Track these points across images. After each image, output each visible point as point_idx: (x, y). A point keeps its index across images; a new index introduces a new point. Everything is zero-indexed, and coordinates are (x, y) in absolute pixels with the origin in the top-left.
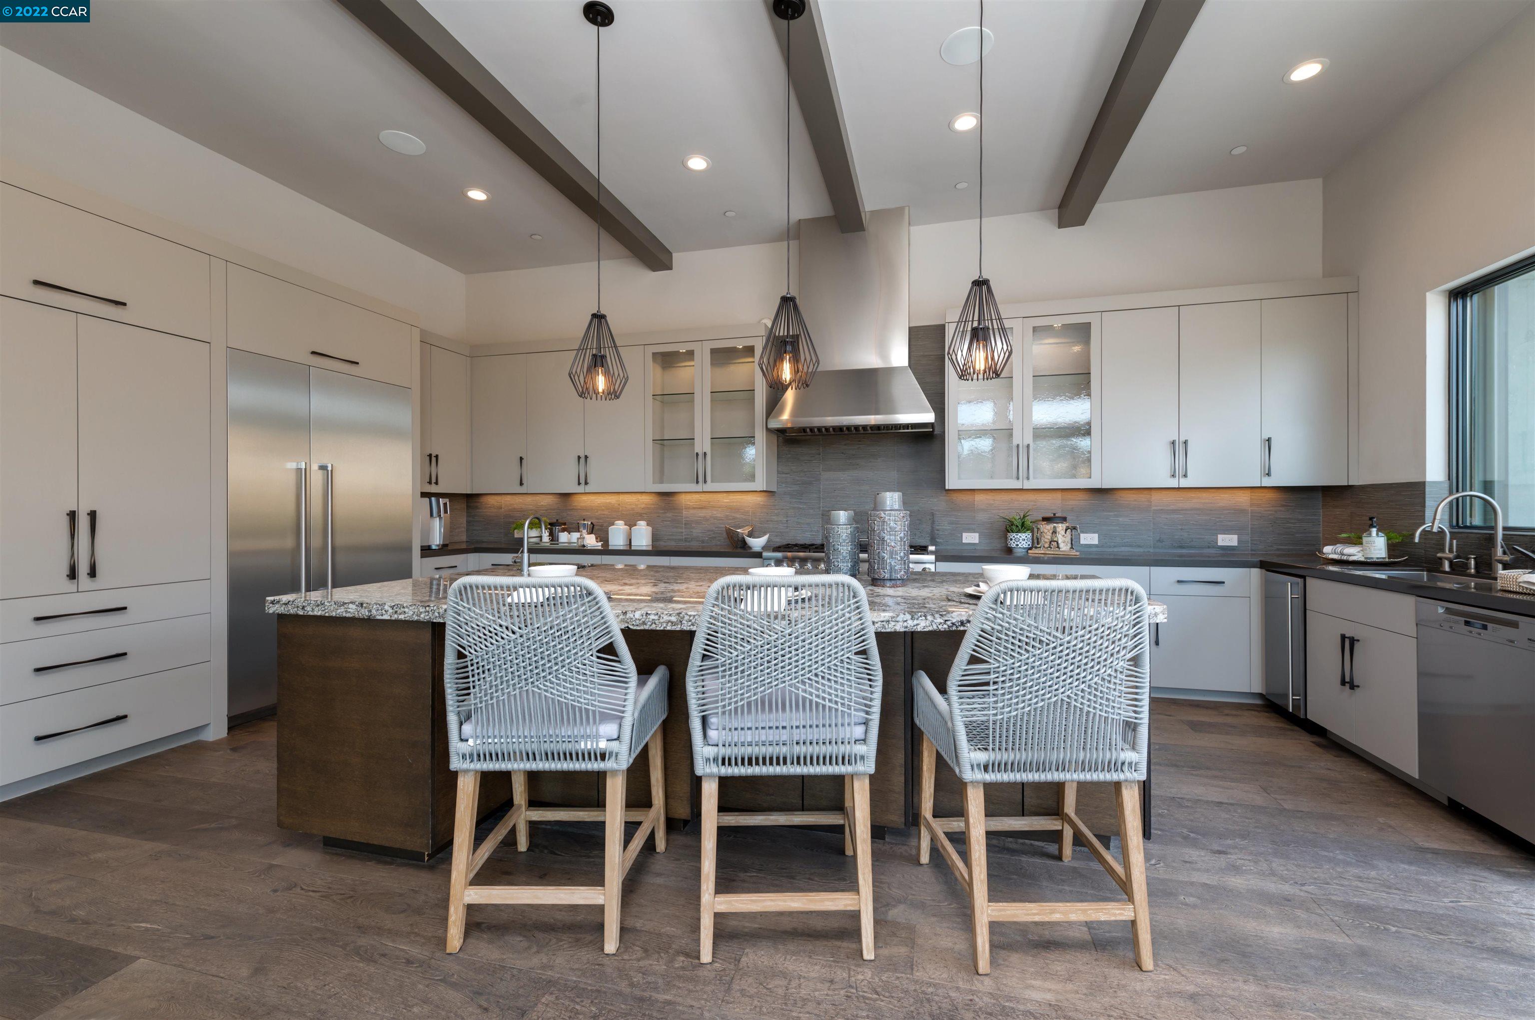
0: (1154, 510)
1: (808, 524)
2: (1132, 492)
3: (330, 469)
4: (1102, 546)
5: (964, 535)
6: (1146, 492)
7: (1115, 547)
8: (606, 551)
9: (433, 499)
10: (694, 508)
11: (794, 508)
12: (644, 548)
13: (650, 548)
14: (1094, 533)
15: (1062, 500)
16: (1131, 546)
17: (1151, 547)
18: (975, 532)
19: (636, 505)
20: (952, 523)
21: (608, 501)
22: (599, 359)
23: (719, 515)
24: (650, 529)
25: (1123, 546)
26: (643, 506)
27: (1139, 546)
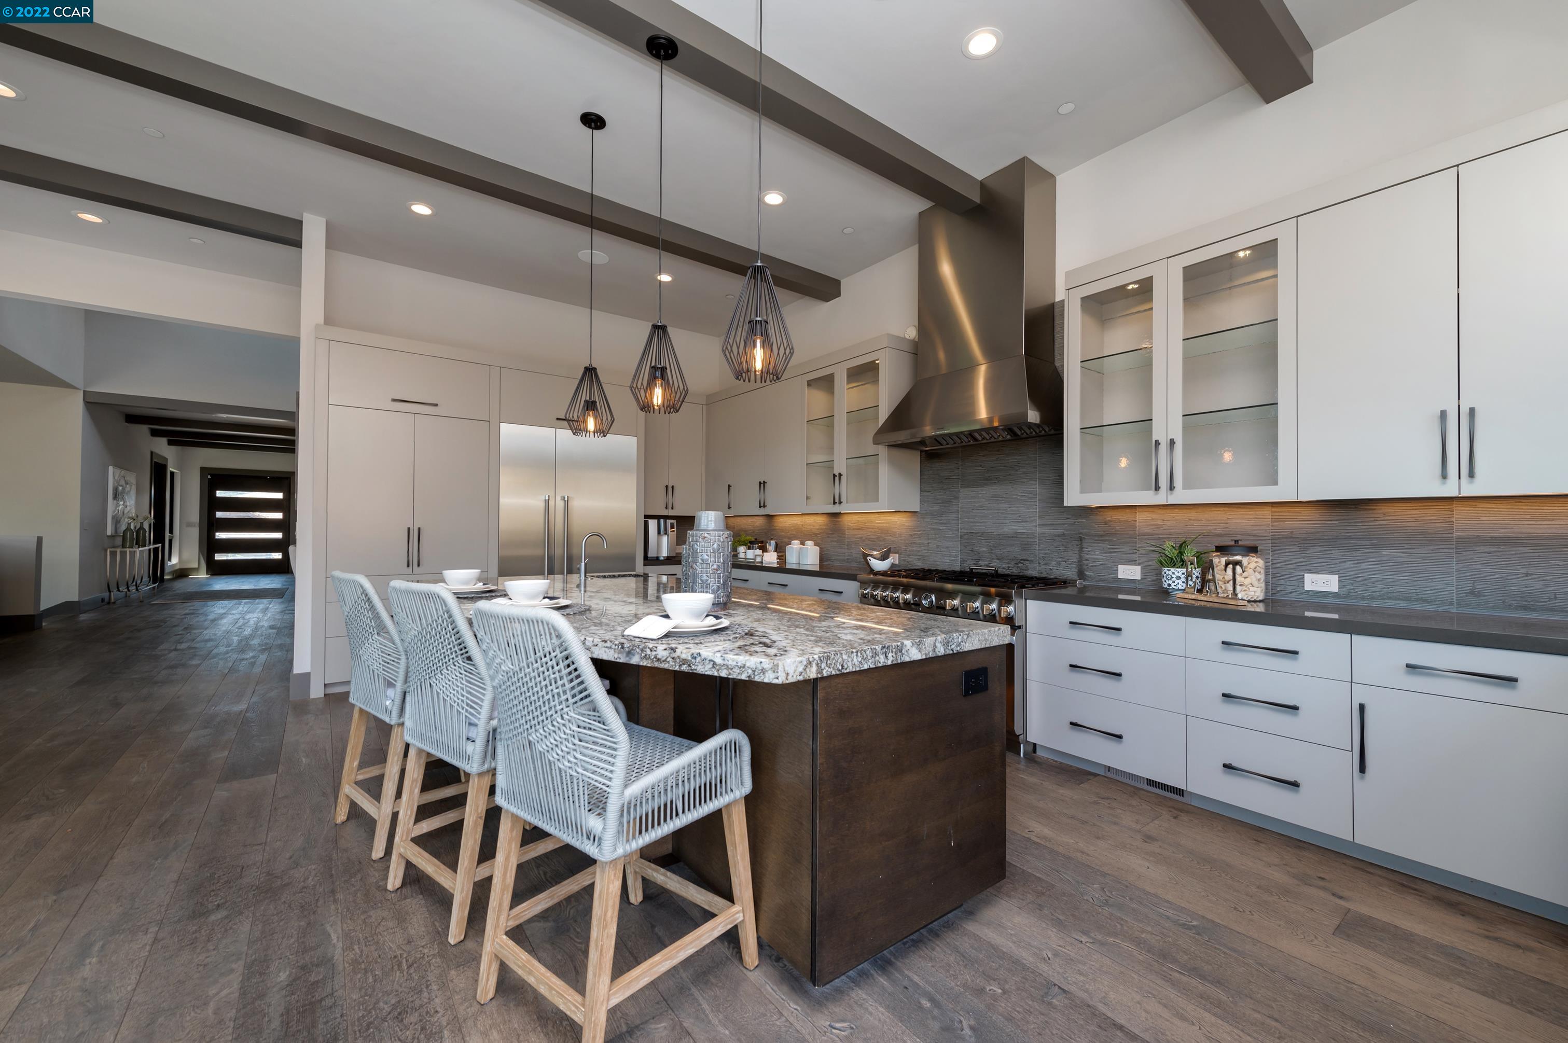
0: (1459, 537)
1: (947, 548)
2: (1409, 505)
3: (566, 499)
4: (1347, 597)
5: (1121, 568)
6: (1442, 505)
7: (1373, 598)
8: (782, 569)
9: (662, 521)
10: (854, 529)
11: (934, 529)
12: (809, 568)
13: (817, 569)
14: (1332, 573)
15: (1273, 519)
16: (1407, 599)
17: (1451, 604)
18: (1135, 564)
19: (813, 526)
20: (1105, 552)
21: (795, 522)
22: (590, 405)
23: (871, 537)
24: (818, 548)
25: (1389, 598)
26: (817, 527)
27: (1425, 601)
